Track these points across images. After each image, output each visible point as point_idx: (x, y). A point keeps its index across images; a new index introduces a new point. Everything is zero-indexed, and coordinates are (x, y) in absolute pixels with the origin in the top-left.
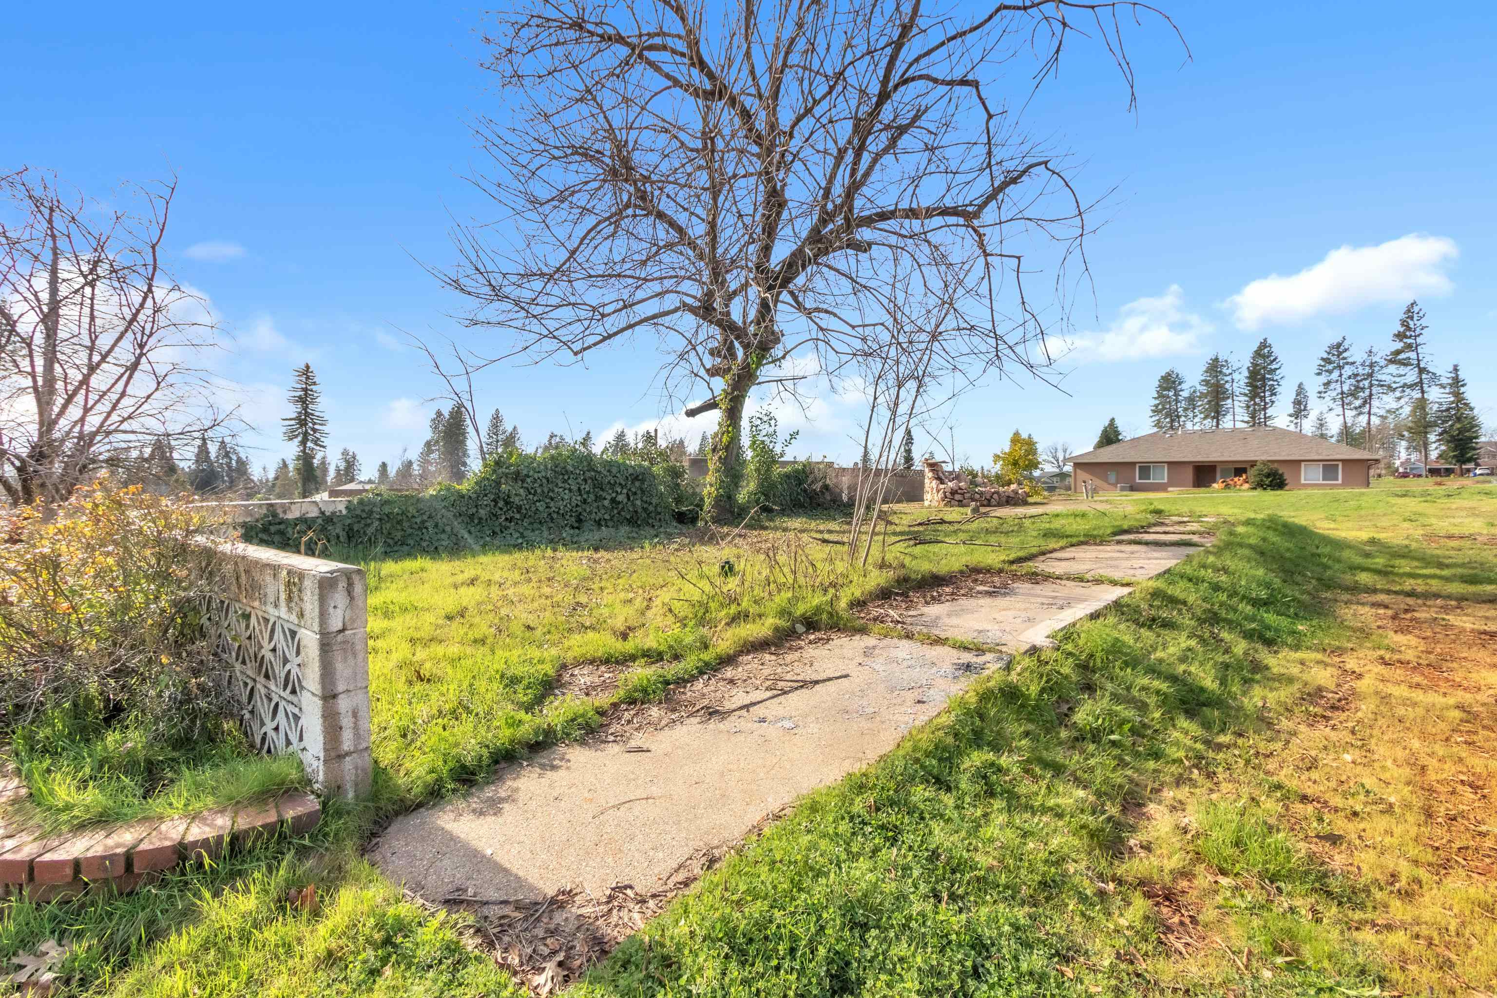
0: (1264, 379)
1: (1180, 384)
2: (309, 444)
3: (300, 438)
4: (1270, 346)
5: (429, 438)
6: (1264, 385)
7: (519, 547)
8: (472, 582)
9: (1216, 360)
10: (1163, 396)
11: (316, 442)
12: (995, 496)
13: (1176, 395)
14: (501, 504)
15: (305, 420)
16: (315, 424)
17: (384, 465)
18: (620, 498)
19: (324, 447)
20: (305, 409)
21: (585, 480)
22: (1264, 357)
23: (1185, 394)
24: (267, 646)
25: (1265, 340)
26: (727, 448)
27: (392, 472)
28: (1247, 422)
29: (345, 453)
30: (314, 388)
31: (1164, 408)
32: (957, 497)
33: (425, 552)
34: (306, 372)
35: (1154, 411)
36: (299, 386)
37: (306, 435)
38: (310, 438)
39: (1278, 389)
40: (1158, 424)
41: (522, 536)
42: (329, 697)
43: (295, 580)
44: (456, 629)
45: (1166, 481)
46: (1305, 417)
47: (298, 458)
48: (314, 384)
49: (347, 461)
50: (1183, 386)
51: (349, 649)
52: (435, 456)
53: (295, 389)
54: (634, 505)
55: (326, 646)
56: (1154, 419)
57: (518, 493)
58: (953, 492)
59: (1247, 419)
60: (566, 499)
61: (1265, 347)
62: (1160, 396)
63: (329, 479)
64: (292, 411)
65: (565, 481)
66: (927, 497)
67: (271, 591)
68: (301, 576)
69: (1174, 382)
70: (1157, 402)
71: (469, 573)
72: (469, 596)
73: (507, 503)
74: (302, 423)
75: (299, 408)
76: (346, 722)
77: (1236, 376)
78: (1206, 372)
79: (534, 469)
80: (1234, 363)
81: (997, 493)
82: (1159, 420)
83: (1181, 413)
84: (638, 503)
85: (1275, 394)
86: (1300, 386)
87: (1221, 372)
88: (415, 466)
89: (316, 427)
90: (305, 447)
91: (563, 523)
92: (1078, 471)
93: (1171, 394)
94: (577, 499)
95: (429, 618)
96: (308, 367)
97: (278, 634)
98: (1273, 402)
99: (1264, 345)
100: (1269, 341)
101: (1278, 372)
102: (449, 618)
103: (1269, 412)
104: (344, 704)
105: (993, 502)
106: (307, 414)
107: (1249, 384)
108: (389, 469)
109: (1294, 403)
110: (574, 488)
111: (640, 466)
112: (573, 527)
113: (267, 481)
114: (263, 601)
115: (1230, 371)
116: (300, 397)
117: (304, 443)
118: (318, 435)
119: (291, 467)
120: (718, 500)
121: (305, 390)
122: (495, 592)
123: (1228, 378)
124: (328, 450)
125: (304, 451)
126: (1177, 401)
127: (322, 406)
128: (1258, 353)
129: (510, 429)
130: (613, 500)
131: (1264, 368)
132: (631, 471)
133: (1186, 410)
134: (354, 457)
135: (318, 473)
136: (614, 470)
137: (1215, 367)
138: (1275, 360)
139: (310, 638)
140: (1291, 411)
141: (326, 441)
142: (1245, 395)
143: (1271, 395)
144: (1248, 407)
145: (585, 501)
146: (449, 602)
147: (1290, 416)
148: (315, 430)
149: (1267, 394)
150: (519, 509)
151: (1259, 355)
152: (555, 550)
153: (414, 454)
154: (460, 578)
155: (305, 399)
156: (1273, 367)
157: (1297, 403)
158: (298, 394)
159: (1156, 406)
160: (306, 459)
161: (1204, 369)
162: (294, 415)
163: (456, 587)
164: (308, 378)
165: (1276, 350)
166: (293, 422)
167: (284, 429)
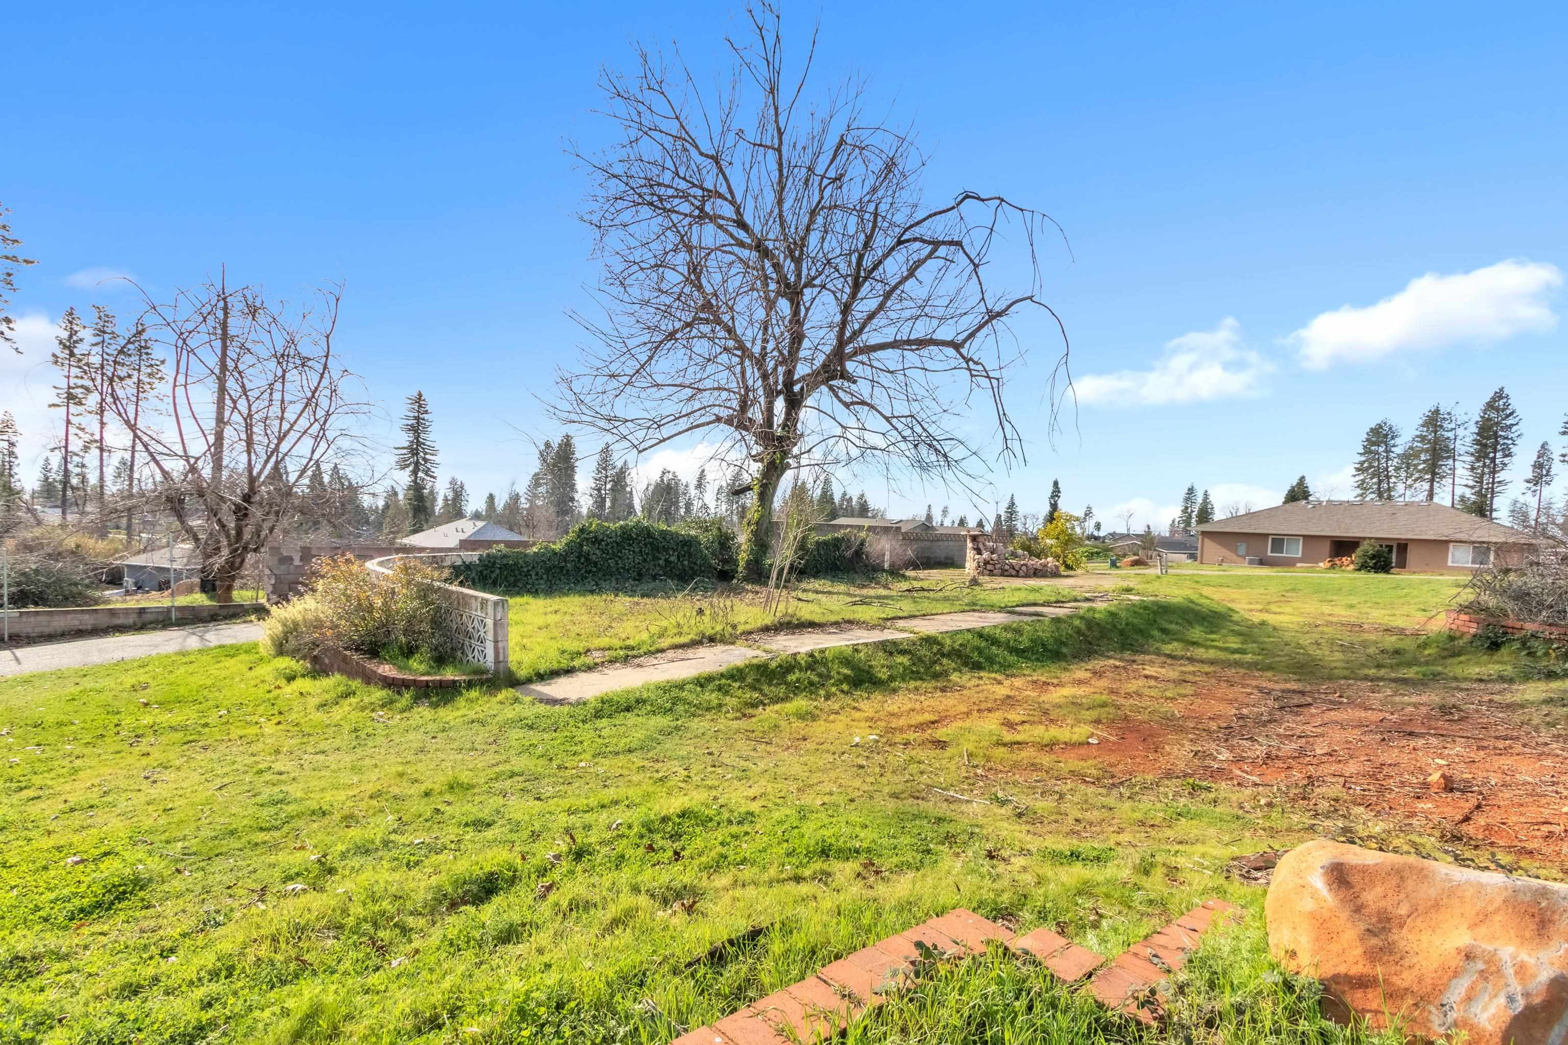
0: (1496, 436)
1: (1393, 438)
2: (420, 474)
3: (411, 468)
4: (1507, 397)
5: (537, 470)
6: (1497, 443)
7: (592, 592)
8: (556, 612)
9: (1437, 412)
10: (1371, 452)
11: (427, 472)
12: (1024, 568)
13: (1387, 451)
14: (583, 560)
15: (417, 449)
16: (426, 453)
17: (491, 498)
18: (672, 559)
19: (434, 478)
20: (417, 438)
21: (645, 545)
22: (1497, 410)
23: (1398, 450)
24: (470, 626)
25: (1502, 389)
26: (757, 523)
27: (500, 504)
28: (1472, 487)
29: (453, 482)
30: (426, 416)
31: (1371, 467)
32: (989, 567)
33: (529, 592)
34: (419, 400)
35: (1358, 469)
36: (412, 414)
37: (417, 464)
38: (421, 467)
39: (1514, 449)
40: (1362, 485)
41: (597, 585)
42: (496, 642)
43: (484, 602)
44: (543, 633)
45: (1300, 555)
46: (1548, 483)
47: (410, 488)
48: (426, 412)
49: (455, 491)
50: (1398, 441)
51: (502, 625)
52: (542, 489)
53: (407, 418)
54: (683, 565)
55: (495, 624)
56: (1358, 478)
57: (596, 554)
58: (986, 563)
59: (1471, 483)
60: (630, 557)
61: (1501, 398)
62: (1367, 451)
63: (437, 509)
64: (405, 439)
65: (630, 545)
66: (968, 565)
67: (474, 606)
68: (487, 600)
69: (1386, 436)
70: (1363, 458)
71: (555, 607)
72: (552, 619)
73: (587, 559)
74: (414, 452)
75: (410, 437)
76: (501, 651)
77: (1460, 432)
78: (1423, 426)
79: (607, 536)
80: (1459, 414)
81: (1026, 565)
82: (1363, 481)
83: (1392, 473)
84: (686, 563)
85: (1509, 455)
86: (1544, 446)
87: (1441, 426)
88: (523, 500)
89: (428, 457)
90: (416, 477)
91: (626, 576)
92: (1206, 540)
93: (1381, 449)
94: (639, 559)
95: (530, 627)
96: (420, 395)
97: (476, 622)
98: (1505, 465)
99: (1500, 395)
100: (1506, 392)
101: (1514, 429)
102: (540, 628)
103: (1500, 476)
104: (500, 645)
105: (1021, 572)
106: (419, 443)
107: (1477, 442)
108: (496, 501)
109: (1534, 466)
110: (637, 550)
111: (689, 535)
112: (635, 580)
113: (377, 507)
114: (471, 609)
115: (1453, 426)
116: (412, 425)
117: (415, 472)
118: (428, 465)
119: (401, 497)
120: (748, 563)
121: (417, 418)
122: (568, 617)
123: (1451, 435)
124: (438, 481)
125: (415, 481)
126: (1388, 459)
127: (434, 436)
128: (1491, 405)
129: (619, 464)
130: (666, 560)
131: (1497, 423)
132: (681, 538)
133: (1397, 469)
134: (462, 487)
135: (428, 504)
136: (668, 537)
137: (1434, 420)
138: (1511, 414)
139: (490, 622)
140: (1530, 475)
141: (436, 472)
142: (1472, 454)
143: (1506, 456)
144: (1473, 469)
145: (645, 560)
146: (541, 621)
147: (1528, 481)
148: (426, 460)
149: (1499, 455)
150: (595, 564)
151: (1492, 407)
152: (617, 595)
153: (522, 488)
154: (549, 609)
155: (417, 427)
156: (1508, 422)
157: (1538, 466)
158: (410, 422)
159: (1362, 463)
160: (417, 488)
161: (1421, 422)
162: (407, 444)
163: (545, 614)
164: (420, 406)
165: (1515, 403)
166: (405, 451)
167: (396, 458)
